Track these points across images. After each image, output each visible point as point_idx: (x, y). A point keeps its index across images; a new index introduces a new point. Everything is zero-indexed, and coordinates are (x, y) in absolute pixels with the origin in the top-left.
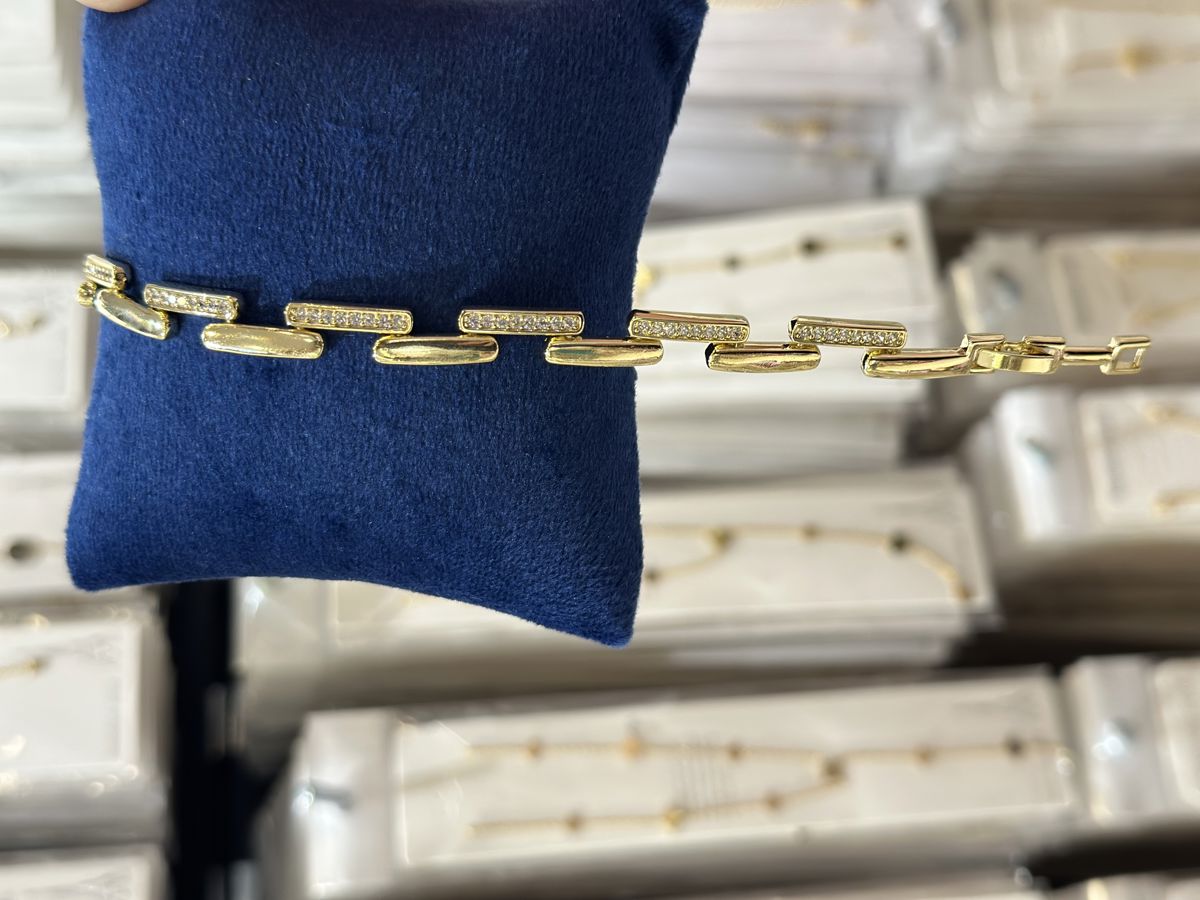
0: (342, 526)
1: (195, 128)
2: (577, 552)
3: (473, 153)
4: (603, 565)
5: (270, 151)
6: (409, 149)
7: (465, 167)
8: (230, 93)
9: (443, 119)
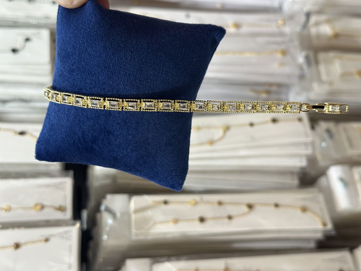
0: (116, 158)
1: (92, 52)
2: (173, 169)
3: (164, 69)
4: (179, 173)
5: (112, 62)
6: (148, 67)
7: (162, 73)
8: (102, 44)
9: (158, 59)
